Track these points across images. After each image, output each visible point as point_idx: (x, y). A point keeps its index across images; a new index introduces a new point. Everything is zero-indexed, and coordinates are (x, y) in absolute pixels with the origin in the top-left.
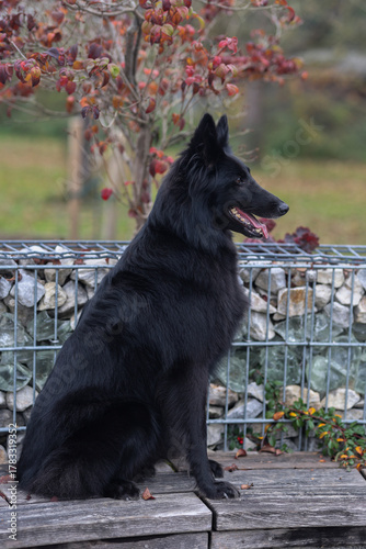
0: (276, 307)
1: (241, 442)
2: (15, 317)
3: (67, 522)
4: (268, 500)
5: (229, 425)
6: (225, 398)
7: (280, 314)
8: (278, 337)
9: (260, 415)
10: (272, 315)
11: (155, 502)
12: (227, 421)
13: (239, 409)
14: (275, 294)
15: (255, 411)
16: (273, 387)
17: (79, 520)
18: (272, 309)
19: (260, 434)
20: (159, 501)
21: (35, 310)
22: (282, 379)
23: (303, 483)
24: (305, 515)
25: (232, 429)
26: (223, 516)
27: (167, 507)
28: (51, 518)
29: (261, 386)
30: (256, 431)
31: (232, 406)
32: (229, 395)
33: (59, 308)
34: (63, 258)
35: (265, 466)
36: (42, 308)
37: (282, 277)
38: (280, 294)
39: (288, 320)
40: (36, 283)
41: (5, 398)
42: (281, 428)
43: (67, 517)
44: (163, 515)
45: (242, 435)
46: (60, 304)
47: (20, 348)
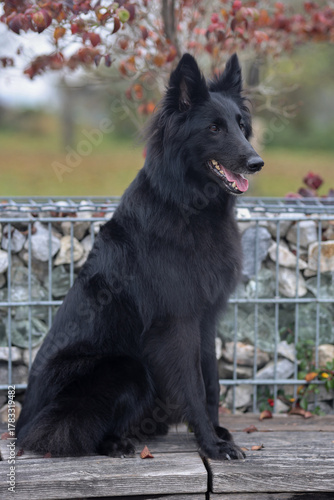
0: (307, 262)
1: (271, 404)
2: (29, 271)
3: (47, 478)
4: (275, 462)
5: (259, 386)
6: (252, 357)
7: (311, 270)
8: (309, 293)
9: (291, 377)
10: (302, 271)
11: (151, 461)
12: (256, 381)
13: (268, 369)
14: (305, 248)
15: (287, 372)
16: (305, 346)
17: (61, 477)
18: (303, 265)
19: (292, 397)
20: (156, 460)
21: (50, 263)
22: (314, 339)
23: (321, 445)
24: (311, 478)
25: (263, 390)
26: (219, 476)
27: (161, 466)
28: (34, 473)
29: (292, 345)
30: (288, 393)
31: (261, 366)
32: (257, 355)
33: (76, 262)
34: (79, 211)
35: (290, 428)
36: (58, 262)
37: (313, 231)
38: (311, 249)
39: (319, 276)
40: (50, 236)
41: (22, 354)
42: (313, 390)
43: (50, 473)
44: (153, 474)
45: (272, 397)
46: (76, 258)
47: (35, 303)
